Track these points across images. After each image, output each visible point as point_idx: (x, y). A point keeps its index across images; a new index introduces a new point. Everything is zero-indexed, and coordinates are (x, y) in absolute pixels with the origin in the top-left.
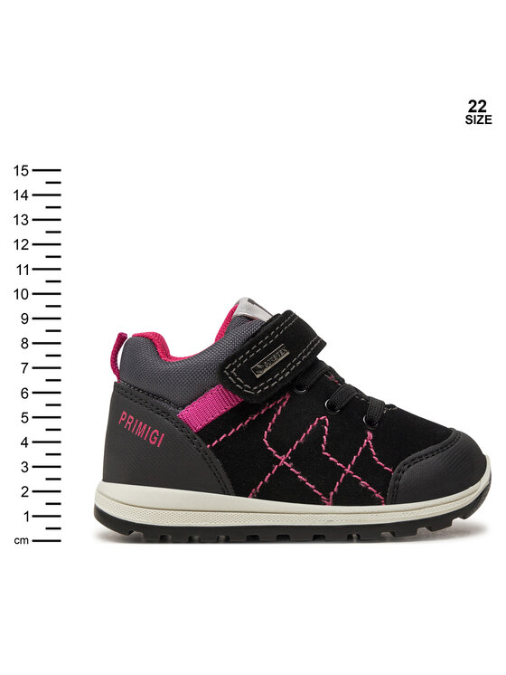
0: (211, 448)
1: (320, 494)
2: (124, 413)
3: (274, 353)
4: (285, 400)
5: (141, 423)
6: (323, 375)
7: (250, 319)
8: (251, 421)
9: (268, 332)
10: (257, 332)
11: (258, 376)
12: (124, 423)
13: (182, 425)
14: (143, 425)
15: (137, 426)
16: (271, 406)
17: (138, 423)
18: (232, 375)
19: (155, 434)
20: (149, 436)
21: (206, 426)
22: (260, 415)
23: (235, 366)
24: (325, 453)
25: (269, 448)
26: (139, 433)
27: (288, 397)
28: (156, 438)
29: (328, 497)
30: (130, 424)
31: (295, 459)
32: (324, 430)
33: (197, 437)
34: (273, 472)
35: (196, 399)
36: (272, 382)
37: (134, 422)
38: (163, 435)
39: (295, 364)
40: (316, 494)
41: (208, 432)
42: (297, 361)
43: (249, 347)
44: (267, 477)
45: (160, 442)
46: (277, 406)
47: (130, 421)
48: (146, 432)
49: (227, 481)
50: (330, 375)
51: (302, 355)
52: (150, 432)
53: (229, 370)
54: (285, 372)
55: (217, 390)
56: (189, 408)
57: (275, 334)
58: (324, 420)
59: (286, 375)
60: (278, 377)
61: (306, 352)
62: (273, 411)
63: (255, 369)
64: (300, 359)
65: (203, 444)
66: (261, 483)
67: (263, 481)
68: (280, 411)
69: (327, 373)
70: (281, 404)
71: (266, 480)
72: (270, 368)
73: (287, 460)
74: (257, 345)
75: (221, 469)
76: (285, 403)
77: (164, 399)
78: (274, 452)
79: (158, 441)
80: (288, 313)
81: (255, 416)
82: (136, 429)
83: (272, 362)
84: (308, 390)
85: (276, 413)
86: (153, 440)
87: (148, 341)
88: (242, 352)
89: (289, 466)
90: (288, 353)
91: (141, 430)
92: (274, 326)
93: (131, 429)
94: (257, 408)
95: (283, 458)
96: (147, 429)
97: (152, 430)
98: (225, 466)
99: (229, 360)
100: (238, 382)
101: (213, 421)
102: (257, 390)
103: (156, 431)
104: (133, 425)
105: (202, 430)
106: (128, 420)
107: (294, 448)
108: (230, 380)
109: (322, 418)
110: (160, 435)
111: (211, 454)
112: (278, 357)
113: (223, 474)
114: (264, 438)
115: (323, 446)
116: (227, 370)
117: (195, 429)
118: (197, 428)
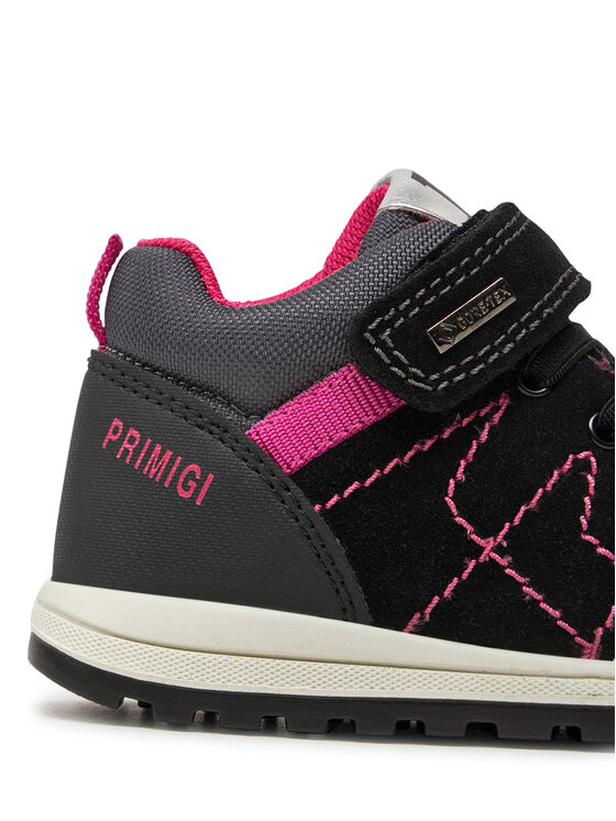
0: (324, 512)
1: (572, 631)
2: (117, 423)
3: (483, 298)
4: (497, 409)
5: (158, 448)
6: (584, 357)
7: (419, 218)
8: (419, 453)
9: (468, 249)
10: (441, 247)
11: (442, 350)
12: (115, 445)
13: (258, 457)
14: (163, 452)
15: (148, 454)
16: (466, 421)
17: (152, 447)
18: (382, 344)
19: (192, 474)
20: (176, 478)
21: (315, 460)
22: (440, 441)
23: (391, 323)
24: (588, 537)
25: (459, 520)
26: (152, 471)
27: (504, 402)
28: (193, 483)
29: (591, 639)
30: (131, 448)
31: (516, 546)
32: (588, 483)
33: (293, 486)
34: (465, 576)
35: (293, 396)
36: (473, 364)
37: (141, 445)
38: (211, 477)
39: (526, 325)
40: (564, 631)
41: (319, 475)
42: (530, 320)
43: (424, 281)
44: (451, 586)
45: (203, 493)
46: (480, 422)
47: (132, 440)
48: (169, 468)
49: (357, 592)
50: (599, 358)
51: (542, 308)
52: (180, 470)
53: (375, 333)
54: (503, 344)
55: (343, 379)
56: (276, 416)
57: (483, 255)
58: (587, 460)
59: (506, 350)
60: (488, 354)
61: (551, 301)
62: (471, 433)
63: (438, 333)
64: (537, 315)
65: (306, 502)
66: (436, 600)
67: (441, 596)
68: (485, 432)
69: (592, 352)
70: (488, 417)
71: (447, 593)
72: (470, 331)
73: (498, 549)
74: (443, 277)
75: (344, 565)
76: (497, 418)
77: (214, 394)
78: (469, 528)
79: (197, 492)
80: (508, 210)
81: (429, 443)
82: (144, 462)
83: (477, 319)
84: (552, 389)
85: (477, 437)
86: (186, 488)
87: (181, 257)
88: (407, 291)
89: (503, 562)
90: (513, 300)
91: (158, 463)
92: (483, 236)
93: (134, 460)
94: (435, 423)
95: (488, 544)
96: (172, 461)
97: (184, 464)
98: (352, 557)
99: (378, 308)
100: (396, 362)
101: (330, 450)
102: (438, 382)
103: (194, 467)
104: (137, 451)
105: (302, 469)
106: (125, 438)
107: (517, 521)
108: (377, 356)
109: (583, 455)
110: (204, 477)
111: (323, 527)
112: (491, 309)
113: (350, 574)
114: (447, 495)
115: (584, 521)
116: (371, 332)
117: (289, 467)
118: (293, 465)
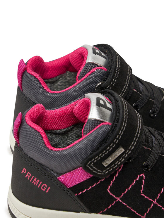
0: (78, 195)
1: (139, 214)
4: (120, 168)
11: (106, 166)
13: (61, 184)
17: (34, 178)
18: (91, 167)
19: (44, 186)
20: (41, 186)
21: (75, 186)
24: (142, 195)
25: (111, 194)
26: (35, 183)
27: (122, 166)
28: (45, 188)
30: (29, 176)
32: (143, 182)
33: (69, 191)
34: (113, 204)
36: (114, 166)
37: (31, 176)
38: (49, 188)
44: (110, 207)
45: (48, 190)
46: (116, 172)
51: (131, 147)
55: (81, 169)
56: (65, 176)
57: (116, 141)
60: (118, 163)
64: (130, 150)
65: (73, 194)
67: (107, 208)
68: (117, 175)
70: (118, 170)
72: (113, 160)
73: (121, 199)
76: (120, 170)
78: (114, 196)
79: (46, 190)
81: (103, 179)
82: (32, 181)
85: (115, 176)
86: (43, 189)
90: (124, 150)
93: (29, 179)
95: (118, 198)
96: (39, 182)
100: (94, 170)
101: (79, 184)
102: (105, 172)
103: (45, 184)
104: (31, 178)
105: (72, 187)
106: (27, 173)
107: (125, 193)
109: (141, 175)
110: (47, 187)
111: (77, 199)
114: (108, 189)
115: (141, 191)
116: (88, 165)
117: (69, 187)
118: (70, 186)
